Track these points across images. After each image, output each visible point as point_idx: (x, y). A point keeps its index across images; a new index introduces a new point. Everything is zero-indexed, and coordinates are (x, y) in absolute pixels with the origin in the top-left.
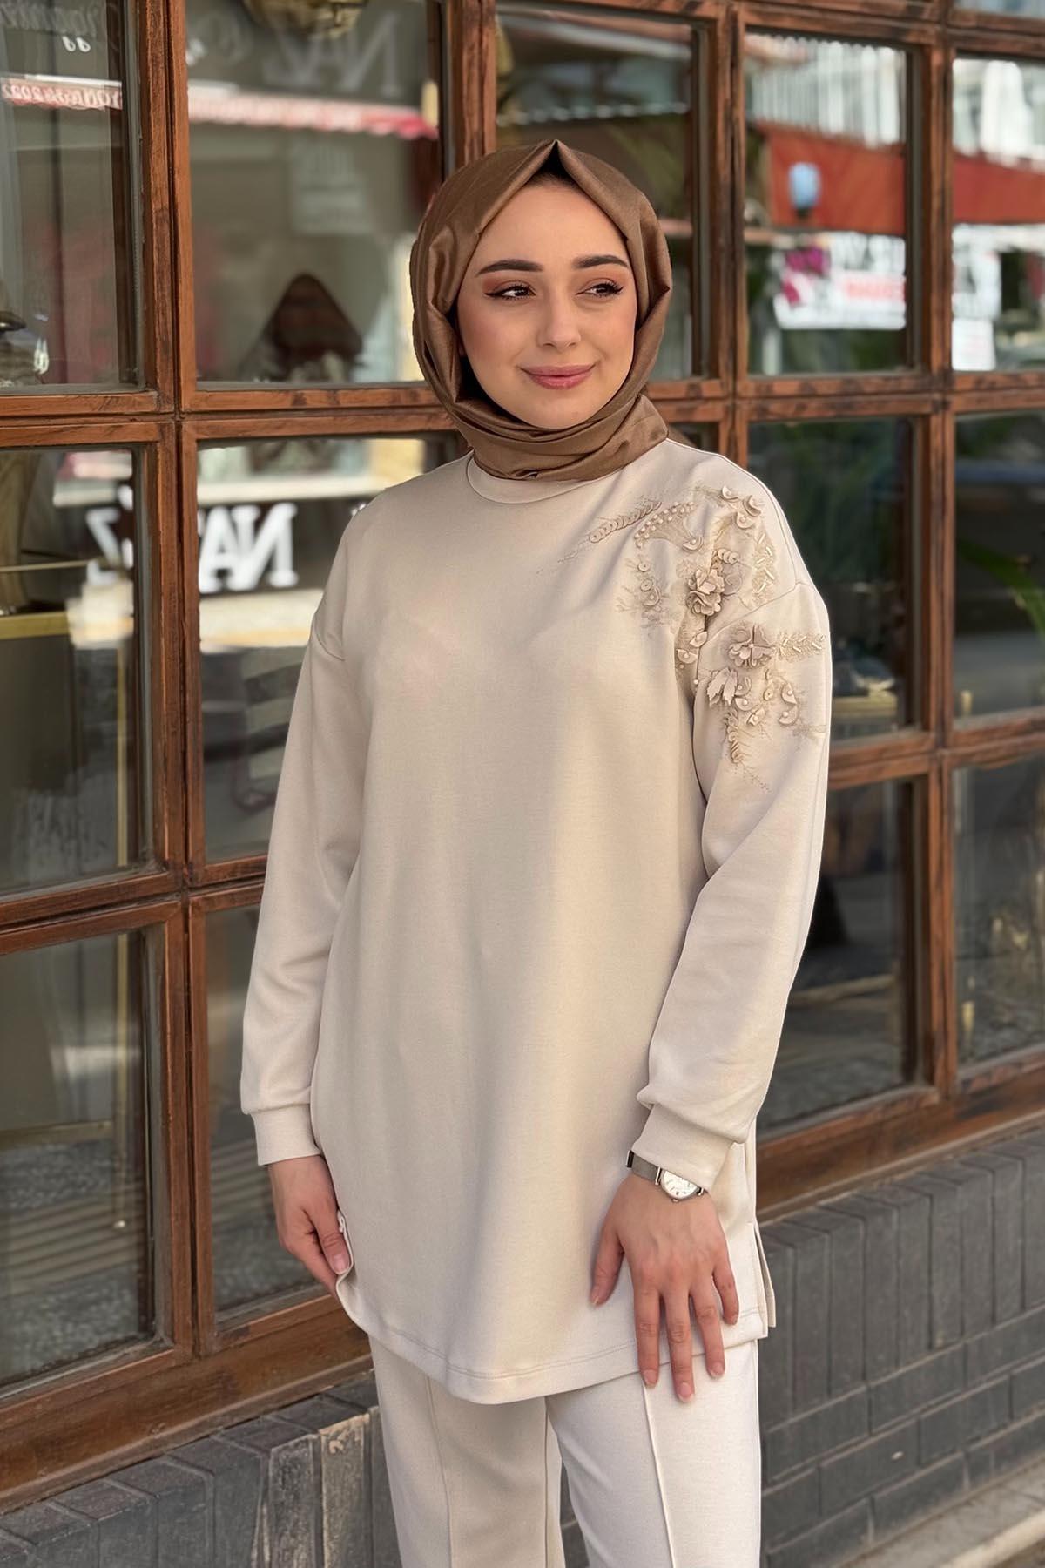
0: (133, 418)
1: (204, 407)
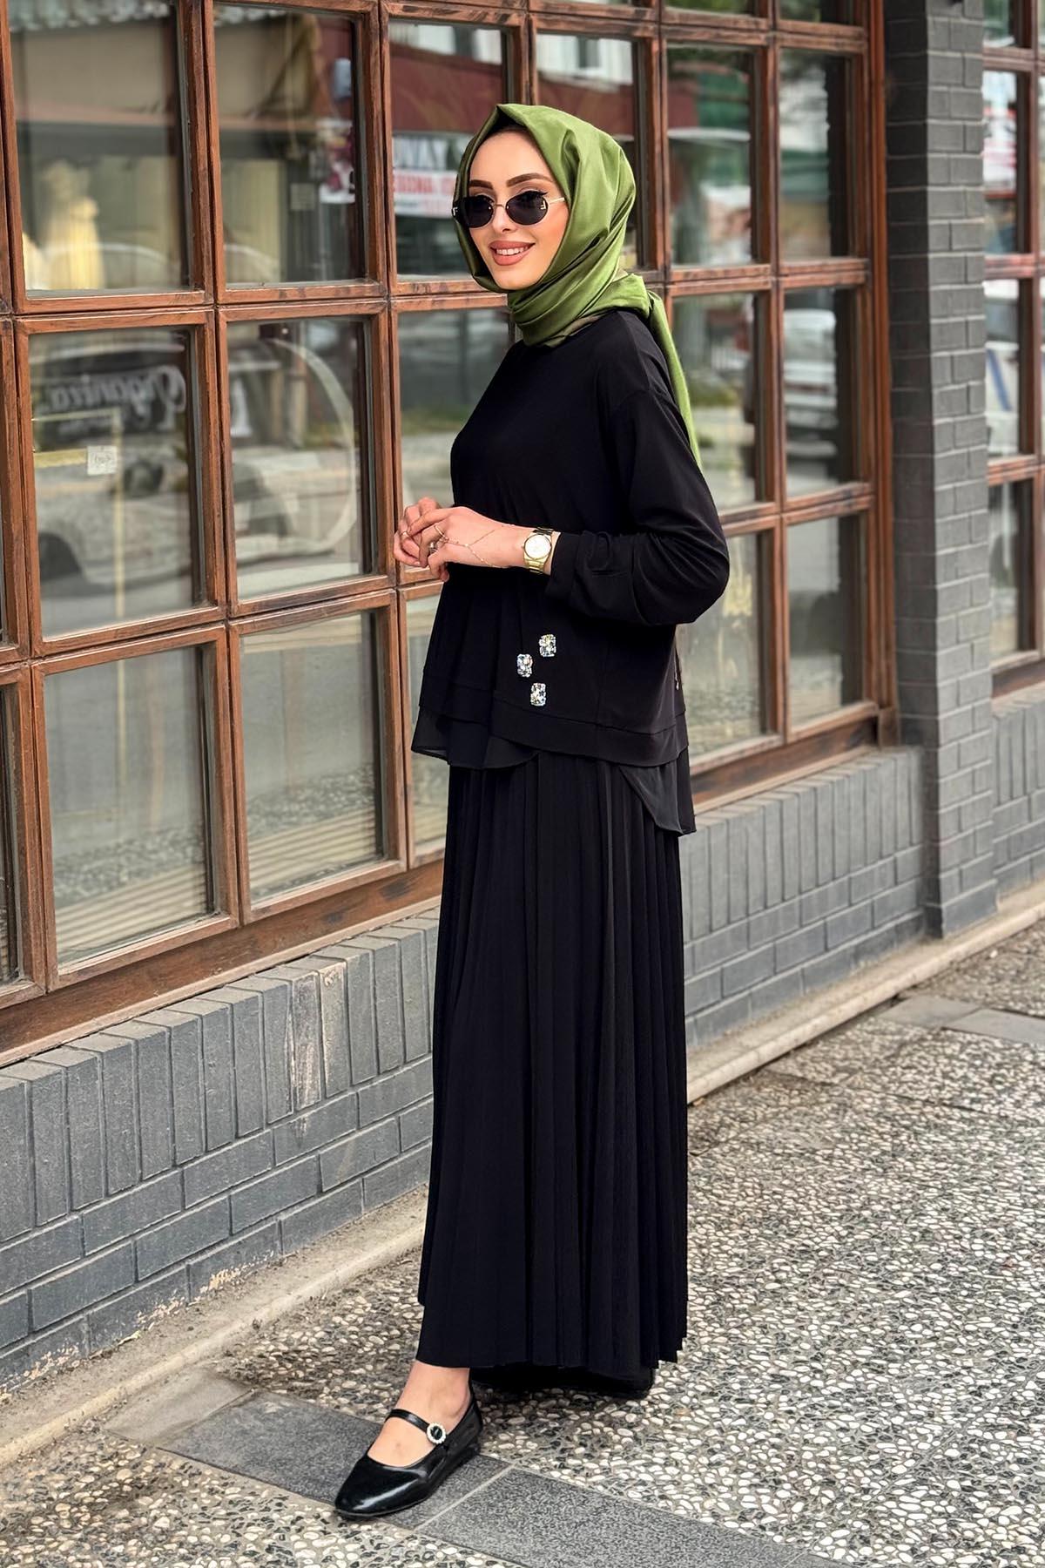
0: (190, 307)
1: (230, 301)
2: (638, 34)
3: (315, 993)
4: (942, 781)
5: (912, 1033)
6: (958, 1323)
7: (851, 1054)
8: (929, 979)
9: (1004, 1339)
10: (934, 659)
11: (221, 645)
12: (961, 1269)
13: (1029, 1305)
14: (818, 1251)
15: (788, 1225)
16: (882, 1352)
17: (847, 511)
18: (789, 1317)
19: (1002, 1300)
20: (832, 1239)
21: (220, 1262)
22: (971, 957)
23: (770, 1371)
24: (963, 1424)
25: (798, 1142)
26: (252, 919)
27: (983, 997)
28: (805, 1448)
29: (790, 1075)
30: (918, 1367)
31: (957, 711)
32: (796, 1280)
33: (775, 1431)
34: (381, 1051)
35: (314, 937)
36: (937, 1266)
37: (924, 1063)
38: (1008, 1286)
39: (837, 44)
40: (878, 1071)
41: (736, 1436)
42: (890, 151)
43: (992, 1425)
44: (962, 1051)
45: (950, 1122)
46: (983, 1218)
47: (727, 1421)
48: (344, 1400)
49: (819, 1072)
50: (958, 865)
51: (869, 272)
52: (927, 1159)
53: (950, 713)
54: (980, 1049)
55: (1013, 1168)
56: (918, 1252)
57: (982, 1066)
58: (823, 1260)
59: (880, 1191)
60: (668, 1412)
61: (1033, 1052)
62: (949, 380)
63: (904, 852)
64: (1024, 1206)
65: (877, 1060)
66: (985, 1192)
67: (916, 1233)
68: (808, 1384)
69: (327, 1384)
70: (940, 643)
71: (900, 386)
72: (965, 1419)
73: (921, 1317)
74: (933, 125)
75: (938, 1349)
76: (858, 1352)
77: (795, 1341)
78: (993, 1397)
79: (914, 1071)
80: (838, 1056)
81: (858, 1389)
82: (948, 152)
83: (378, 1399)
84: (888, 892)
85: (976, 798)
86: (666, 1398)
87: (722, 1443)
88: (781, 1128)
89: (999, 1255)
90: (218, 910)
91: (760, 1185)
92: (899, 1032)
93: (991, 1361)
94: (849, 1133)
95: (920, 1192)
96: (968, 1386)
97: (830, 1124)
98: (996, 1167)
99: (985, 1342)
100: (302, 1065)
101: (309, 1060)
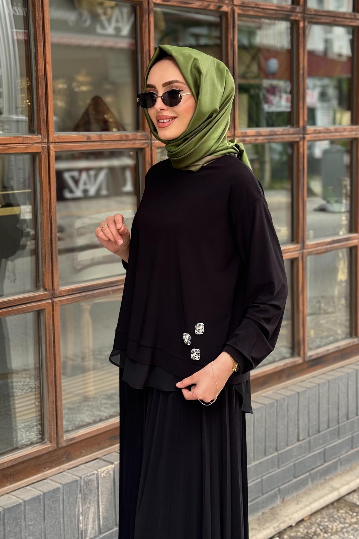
0: (33, 144)
1: (57, 141)
2: (293, 18)
3: (96, 482)
11: (49, 311)
26: (64, 445)
100: (86, 518)
101: (91, 516)
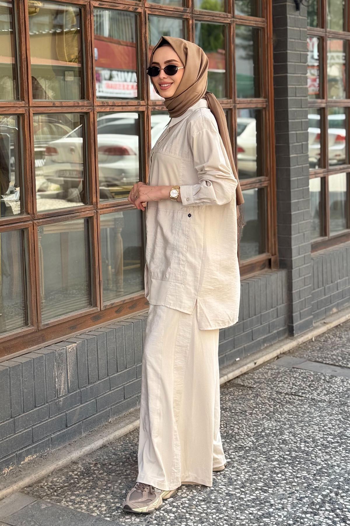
0: (20, 107)
1: (34, 106)
2: (185, 17)
3: (65, 355)
4: (293, 281)
5: (282, 369)
6: (294, 474)
7: (261, 377)
8: (289, 351)
9: (311, 479)
10: (290, 239)
11: (30, 229)
12: (296, 454)
13: (320, 467)
14: (245, 447)
15: (235, 438)
16: (266, 485)
17: (260, 186)
18: (234, 471)
19: (311, 465)
20: (251, 443)
21: (28, 453)
22: (304, 343)
23: (226, 492)
24: (295, 511)
25: (240, 408)
26: (42, 328)
27: (307, 357)
28: (237, 521)
29: (238, 384)
30: (280, 490)
31: (299, 257)
32: (237, 458)
33: (226, 514)
34: (90, 376)
35: (65, 335)
36: (287, 453)
37: (286, 380)
38: (313, 460)
39: (256, 24)
40: (270, 383)
41: (212, 516)
42: (275, 62)
43: (305, 512)
44: (299, 376)
45: (294, 401)
46: (305, 435)
47: (209, 511)
48: (70, 503)
49: (249, 383)
50: (300, 311)
51: (267, 103)
52: (285, 414)
53: (297, 257)
54: (306, 375)
55: (316, 417)
56: (281, 448)
57: (306, 381)
58: (247, 451)
59: (268, 426)
60: (188, 507)
61: (324, 376)
62: (296, 142)
63: (280, 306)
64: (320, 431)
65: (270, 379)
66: (306, 426)
67: (281, 441)
68: (239, 496)
69: (64, 497)
70: (293, 232)
71: (279, 143)
72: (295, 510)
73: (281, 472)
74: (289, 53)
75: (287, 483)
76: (258, 485)
77: (235, 481)
78: (306, 501)
79: (282, 383)
80: (256, 378)
81: (257, 498)
82: (295, 62)
83: (83, 503)
84: (274, 320)
85: (306, 287)
86: (187, 502)
87: (207, 519)
88: (235, 403)
89: (310, 449)
90: (30, 325)
91: (226, 423)
92: (278, 369)
93: (305, 488)
94: (258, 405)
95: (283, 426)
96: (297, 497)
97: (252, 401)
98: (310, 417)
99: (304, 481)
100: (60, 381)
101: (63, 379)
